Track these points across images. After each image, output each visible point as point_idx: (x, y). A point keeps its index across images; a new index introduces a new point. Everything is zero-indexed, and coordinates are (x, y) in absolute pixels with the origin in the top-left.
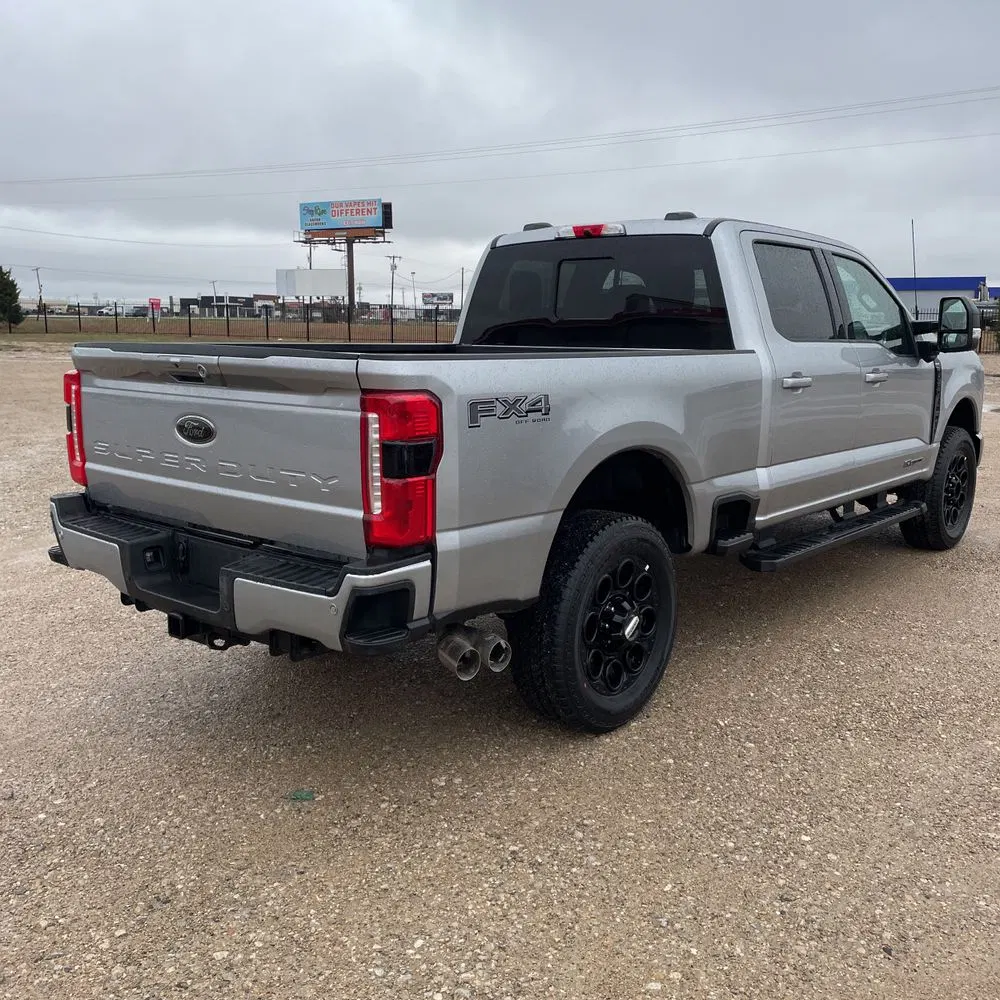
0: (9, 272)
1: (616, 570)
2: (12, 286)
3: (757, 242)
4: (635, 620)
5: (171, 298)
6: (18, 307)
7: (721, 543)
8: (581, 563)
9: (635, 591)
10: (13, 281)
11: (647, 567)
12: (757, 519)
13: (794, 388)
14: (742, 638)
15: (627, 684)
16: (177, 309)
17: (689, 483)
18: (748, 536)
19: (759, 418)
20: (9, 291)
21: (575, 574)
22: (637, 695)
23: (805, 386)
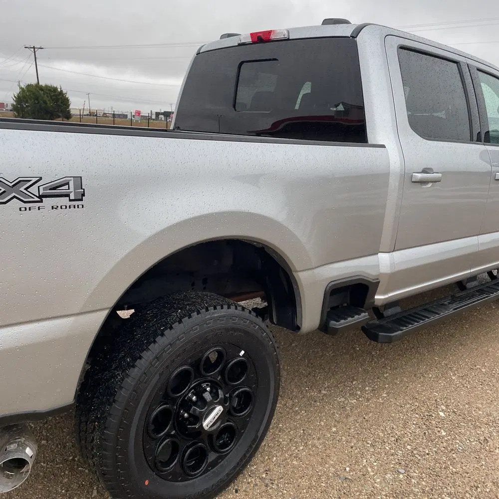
0: (66, 93)
1: (200, 359)
2: (67, 100)
3: (402, 48)
4: (219, 409)
5: (151, 111)
6: (69, 112)
7: (333, 324)
8: (142, 361)
9: (226, 376)
10: (68, 98)
11: (242, 353)
12: (376, 297)
13: (423, 182)
14: (362, 390)
15: (214, 464)
16: (154, 117)
17: (297, 271)
18: (364, 316)
19: (384, 207)
20: (65, 103)
21: (135, 373)
22: (222, 476)
23: (434, 181)
